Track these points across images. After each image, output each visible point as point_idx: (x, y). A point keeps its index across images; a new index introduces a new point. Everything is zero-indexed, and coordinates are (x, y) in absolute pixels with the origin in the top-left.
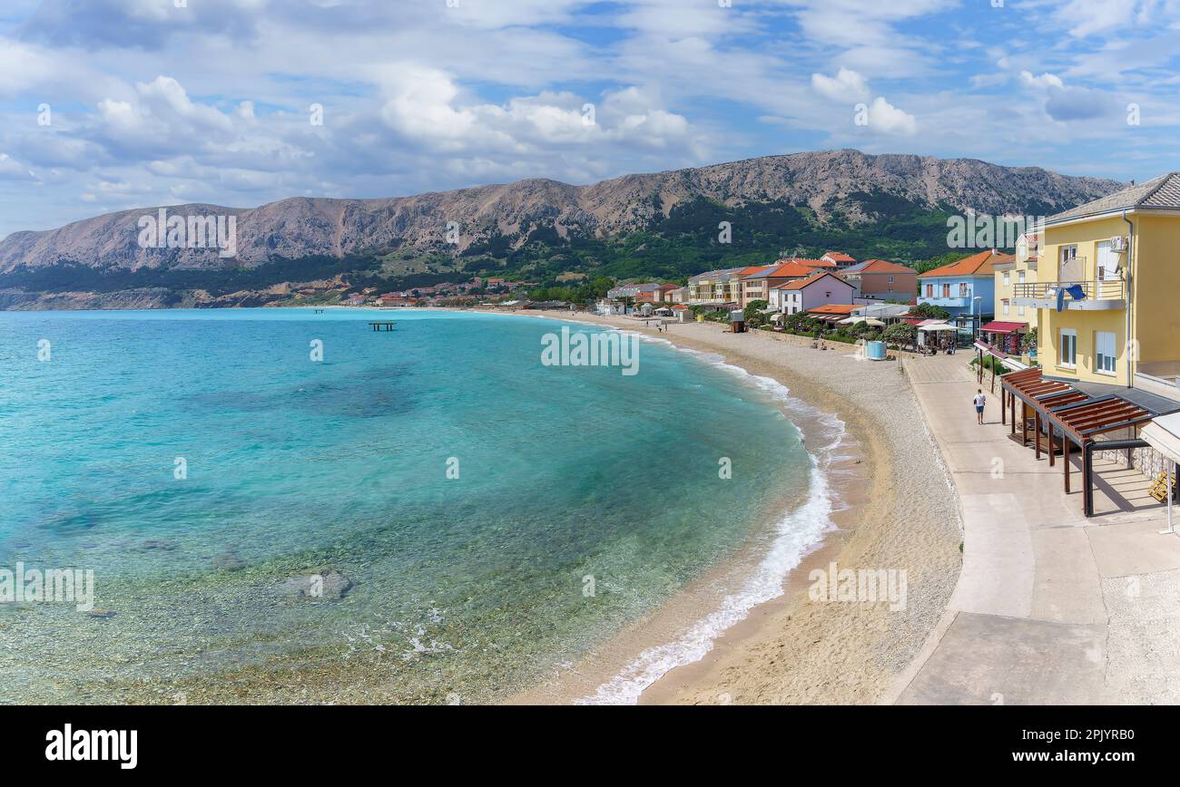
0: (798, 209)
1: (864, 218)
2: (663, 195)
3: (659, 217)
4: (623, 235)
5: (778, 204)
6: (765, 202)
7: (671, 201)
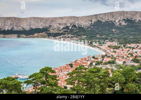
0: (114, 22)
1: (124, 24)
2: (92, 20)
3: (92, 24)
4: (86, 26)
5: (110, 21)
6: (108, 21)
7: (94, 21)
